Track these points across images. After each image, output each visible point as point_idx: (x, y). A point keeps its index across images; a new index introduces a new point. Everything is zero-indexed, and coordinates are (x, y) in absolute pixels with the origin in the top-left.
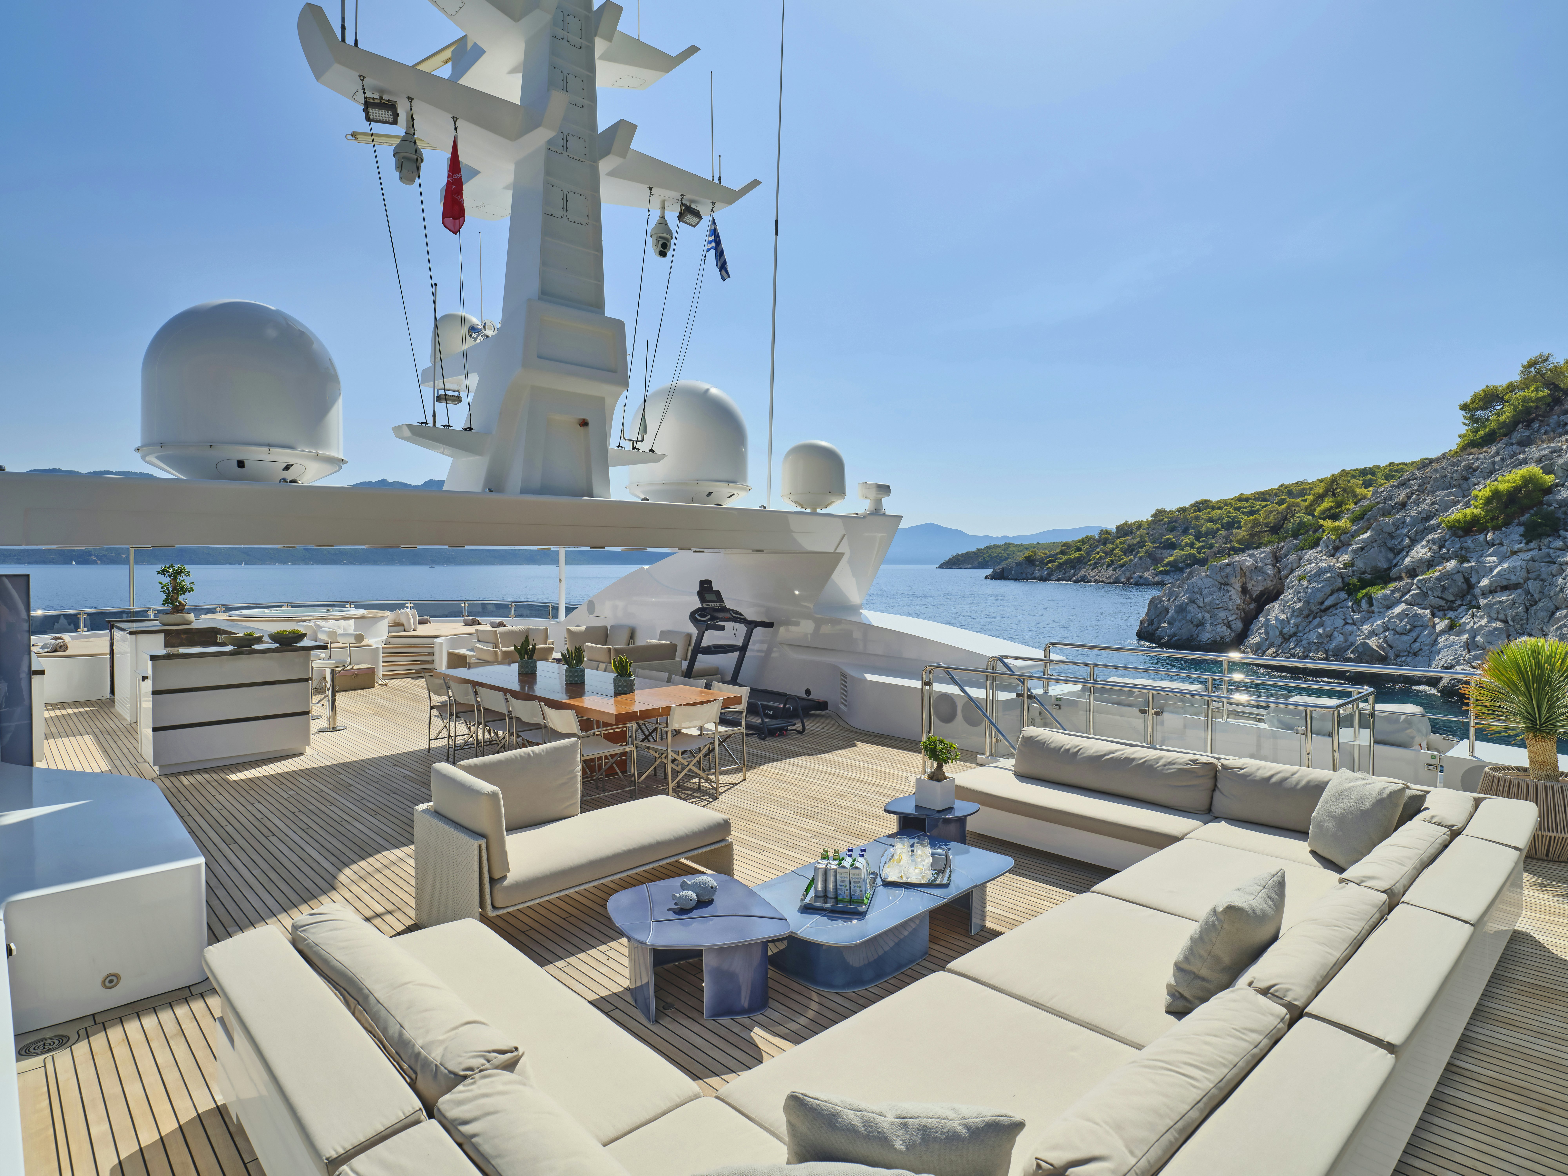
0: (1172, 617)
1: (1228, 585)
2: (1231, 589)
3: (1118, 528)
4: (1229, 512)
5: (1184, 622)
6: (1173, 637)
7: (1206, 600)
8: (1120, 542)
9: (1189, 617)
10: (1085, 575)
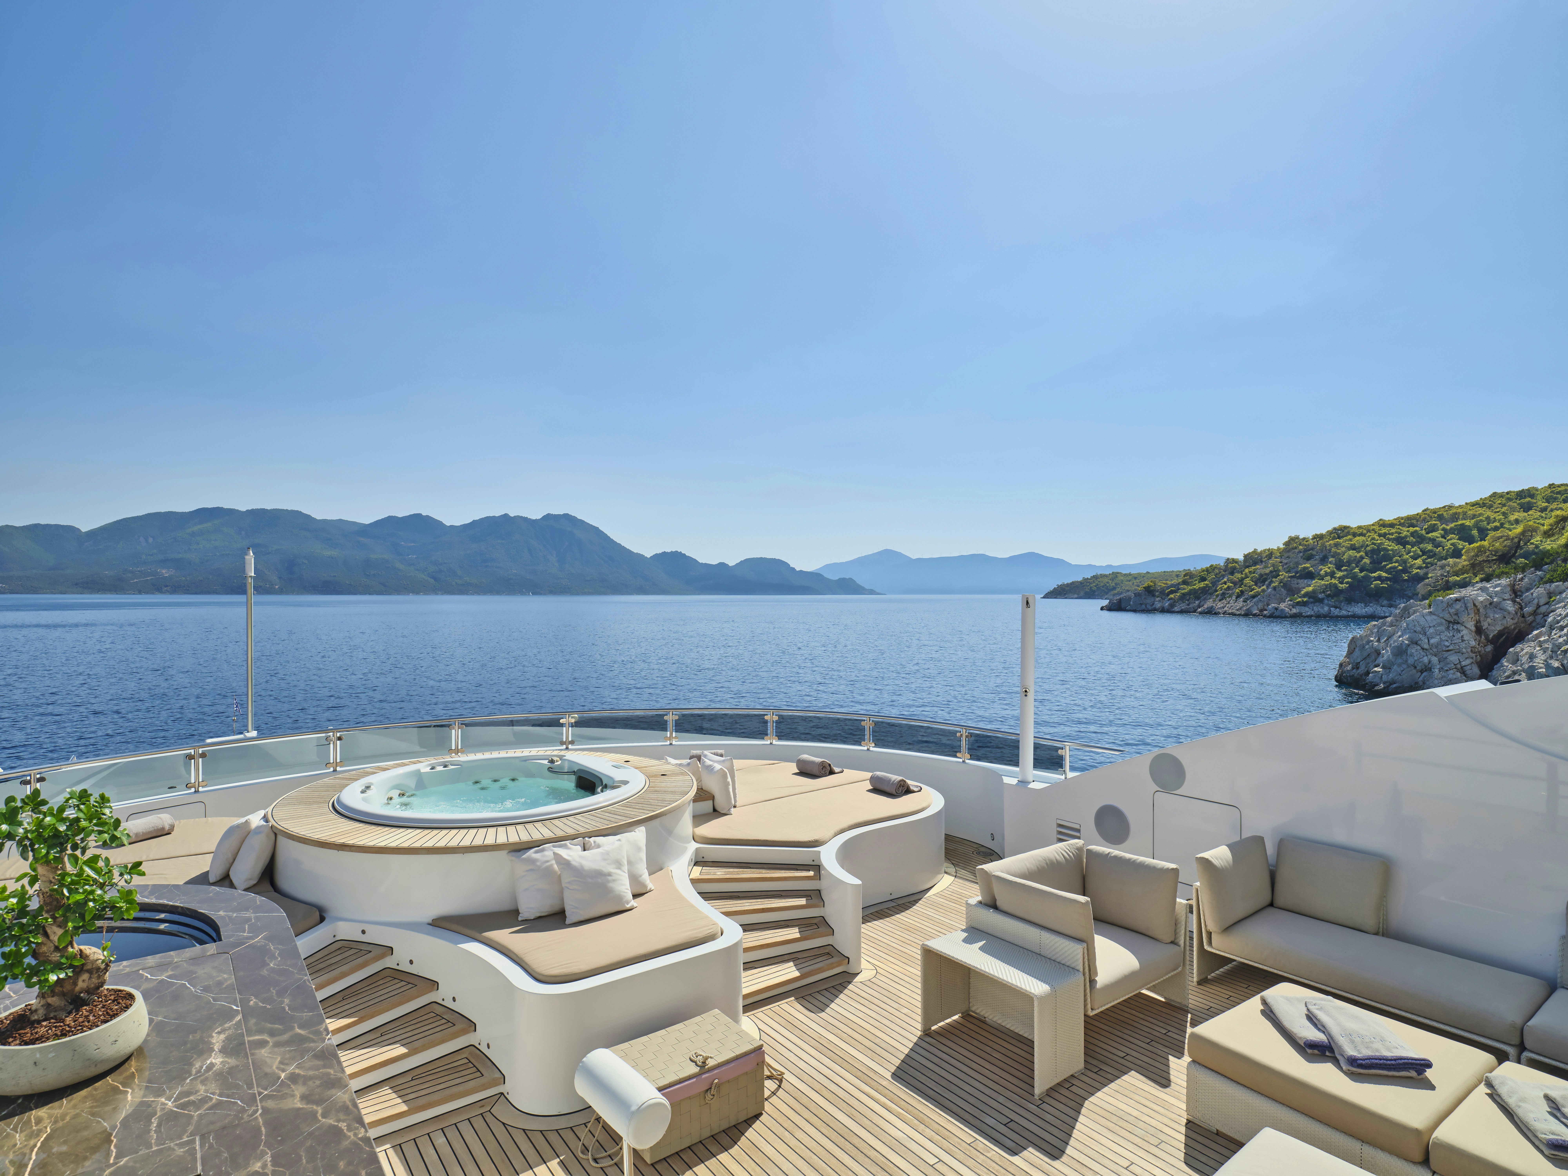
0: (1389, 660)
1: (1458, 623)
2: (1462, 628)
3: (1245, 556)
4: (1373, 539)
5: (1405, 666)
6: (1391, 684)
7: (1432, 641)
8: (1250, 572)
9: (1411, 661)
10: (1212, 606)
